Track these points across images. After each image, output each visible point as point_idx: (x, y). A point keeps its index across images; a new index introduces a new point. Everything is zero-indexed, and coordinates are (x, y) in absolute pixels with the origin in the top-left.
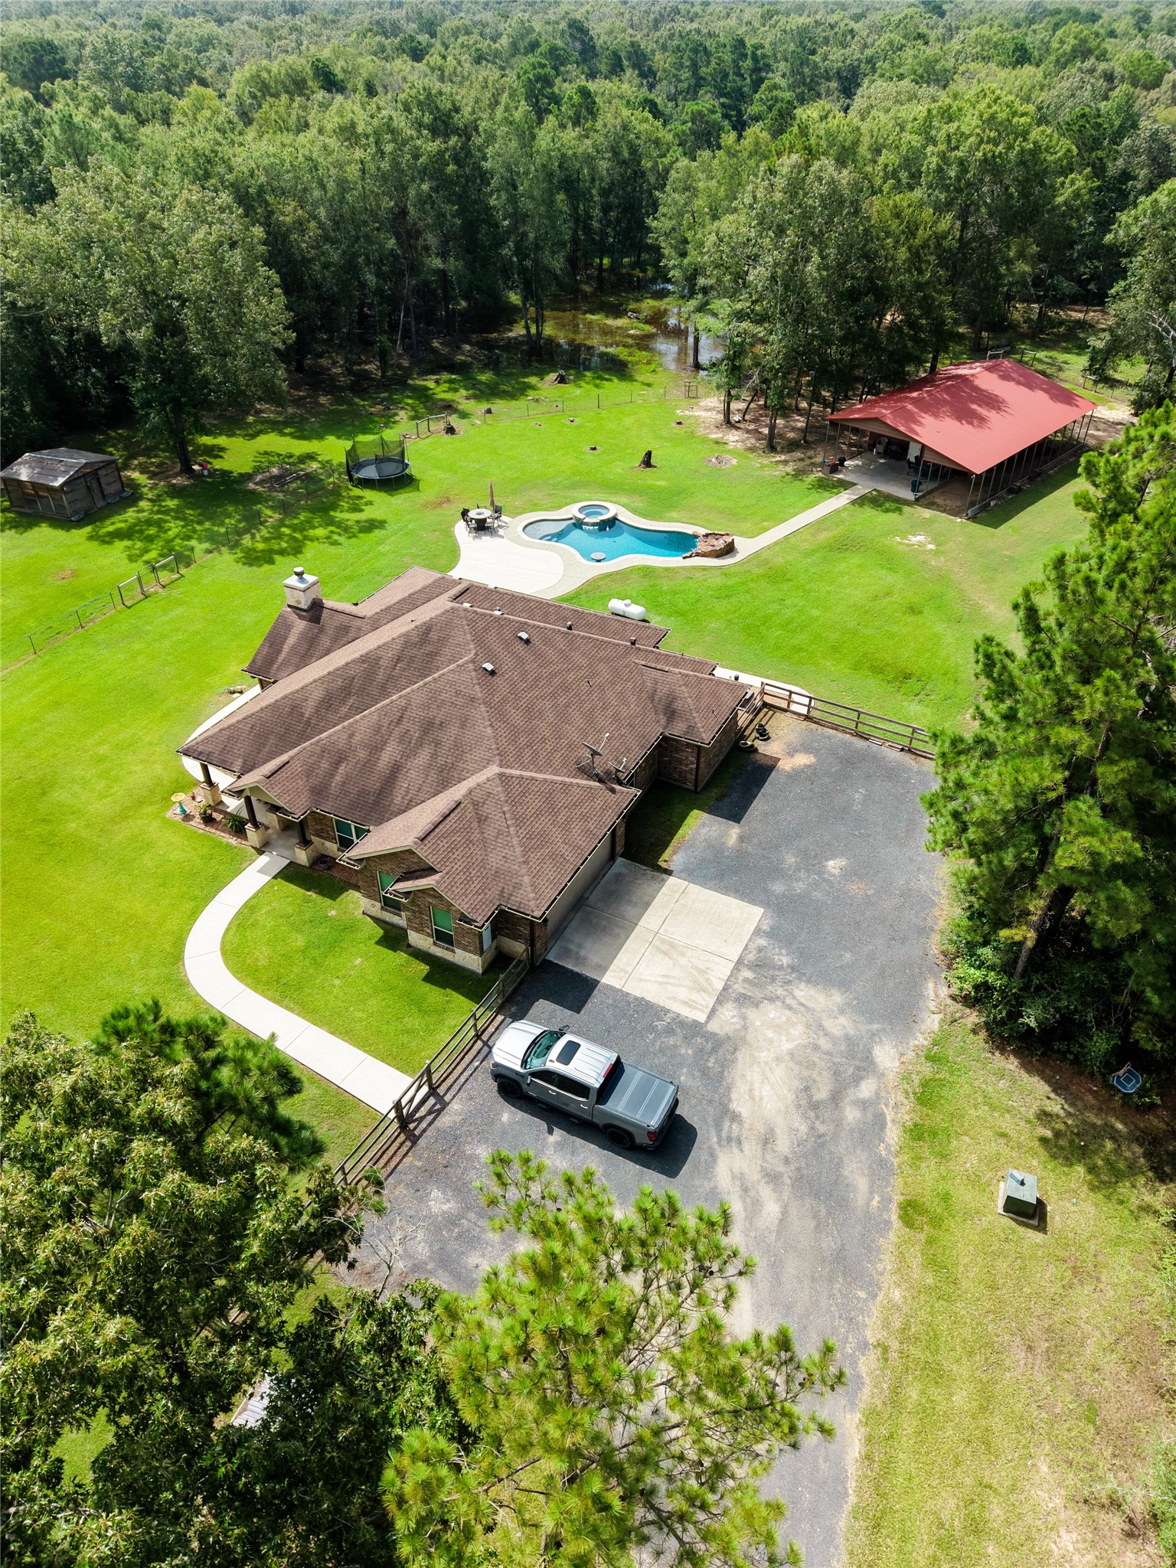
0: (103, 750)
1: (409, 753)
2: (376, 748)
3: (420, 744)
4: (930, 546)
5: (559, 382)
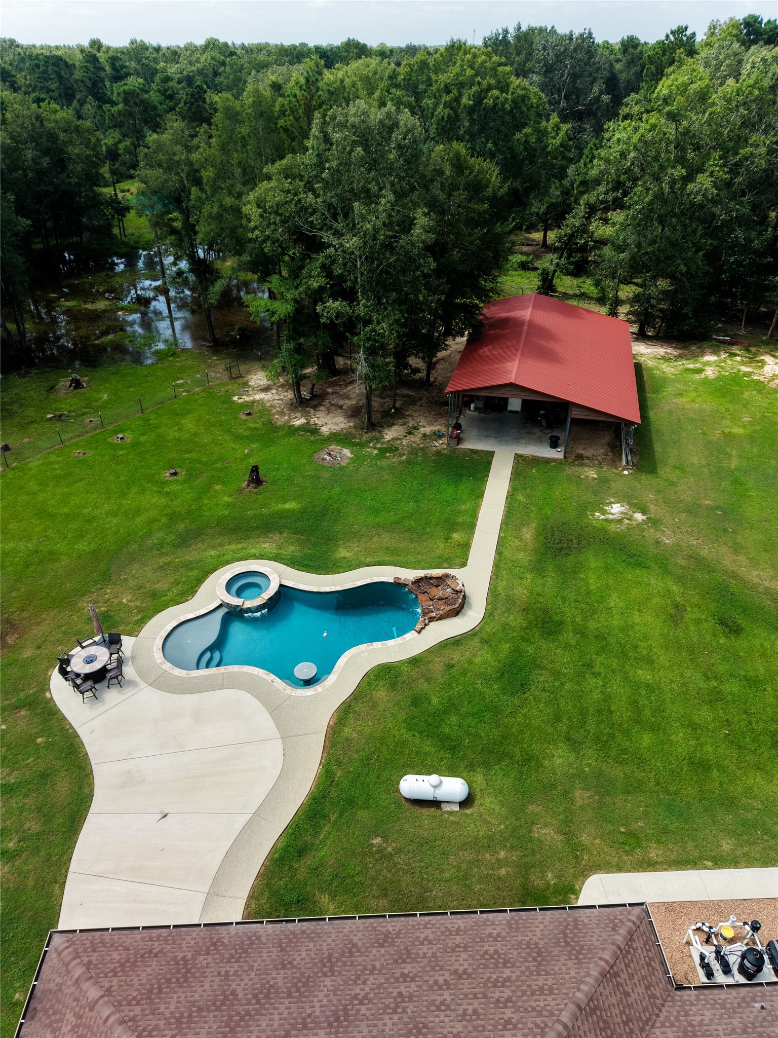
4: (639, 517)
5: (75, 388)
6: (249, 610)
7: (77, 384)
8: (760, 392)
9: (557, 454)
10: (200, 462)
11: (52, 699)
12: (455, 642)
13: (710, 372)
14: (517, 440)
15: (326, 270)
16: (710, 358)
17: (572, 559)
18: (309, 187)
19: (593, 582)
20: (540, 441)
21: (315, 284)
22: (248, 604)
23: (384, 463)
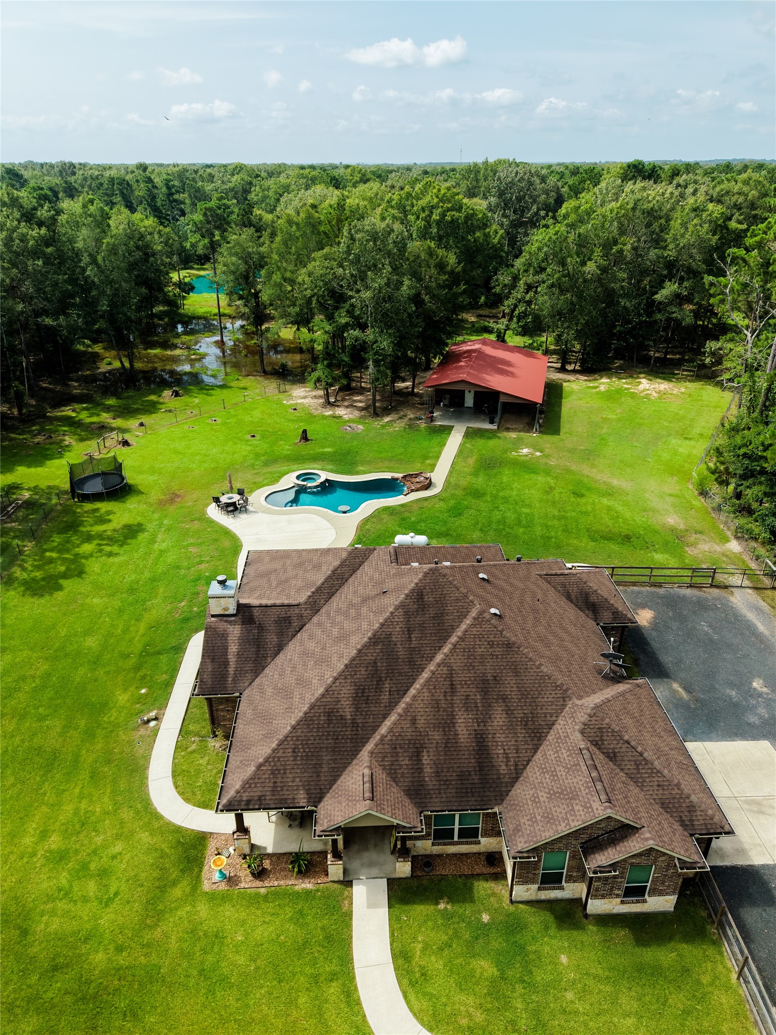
0: (55, 842)
1: (484, 719)
2: (447, 724)
3: (488, 706)
4: (538, 454)
5: (175, 396)
6: (310, 488)
7: (177, 394)
8: (632, 398)
9: (494, 427)
10: (268, 431)
11: (210, 517)
12: (425, 499)
13: (602, 388)
14: (469, 420)
15: (350, 313)
16: (605, 380)
17: (495, 471)
18: (341, 265)
19: (505, 479)
20: (484, 421)
21: (343, 321)
22: (309, 485)
23: (385, 431)
